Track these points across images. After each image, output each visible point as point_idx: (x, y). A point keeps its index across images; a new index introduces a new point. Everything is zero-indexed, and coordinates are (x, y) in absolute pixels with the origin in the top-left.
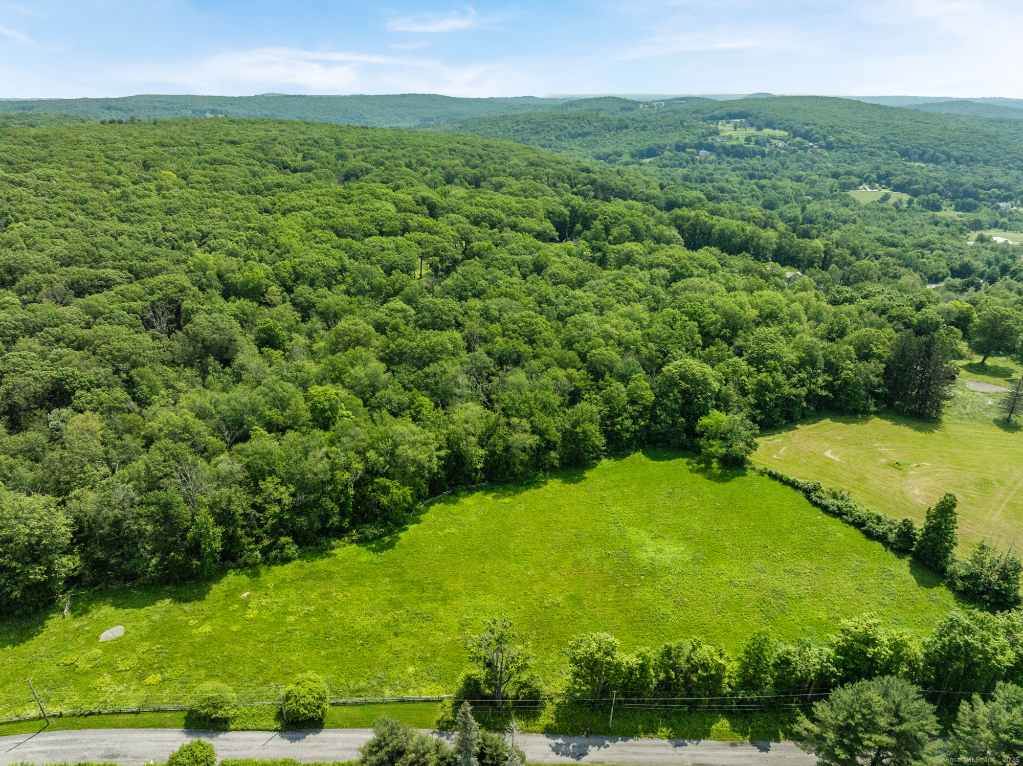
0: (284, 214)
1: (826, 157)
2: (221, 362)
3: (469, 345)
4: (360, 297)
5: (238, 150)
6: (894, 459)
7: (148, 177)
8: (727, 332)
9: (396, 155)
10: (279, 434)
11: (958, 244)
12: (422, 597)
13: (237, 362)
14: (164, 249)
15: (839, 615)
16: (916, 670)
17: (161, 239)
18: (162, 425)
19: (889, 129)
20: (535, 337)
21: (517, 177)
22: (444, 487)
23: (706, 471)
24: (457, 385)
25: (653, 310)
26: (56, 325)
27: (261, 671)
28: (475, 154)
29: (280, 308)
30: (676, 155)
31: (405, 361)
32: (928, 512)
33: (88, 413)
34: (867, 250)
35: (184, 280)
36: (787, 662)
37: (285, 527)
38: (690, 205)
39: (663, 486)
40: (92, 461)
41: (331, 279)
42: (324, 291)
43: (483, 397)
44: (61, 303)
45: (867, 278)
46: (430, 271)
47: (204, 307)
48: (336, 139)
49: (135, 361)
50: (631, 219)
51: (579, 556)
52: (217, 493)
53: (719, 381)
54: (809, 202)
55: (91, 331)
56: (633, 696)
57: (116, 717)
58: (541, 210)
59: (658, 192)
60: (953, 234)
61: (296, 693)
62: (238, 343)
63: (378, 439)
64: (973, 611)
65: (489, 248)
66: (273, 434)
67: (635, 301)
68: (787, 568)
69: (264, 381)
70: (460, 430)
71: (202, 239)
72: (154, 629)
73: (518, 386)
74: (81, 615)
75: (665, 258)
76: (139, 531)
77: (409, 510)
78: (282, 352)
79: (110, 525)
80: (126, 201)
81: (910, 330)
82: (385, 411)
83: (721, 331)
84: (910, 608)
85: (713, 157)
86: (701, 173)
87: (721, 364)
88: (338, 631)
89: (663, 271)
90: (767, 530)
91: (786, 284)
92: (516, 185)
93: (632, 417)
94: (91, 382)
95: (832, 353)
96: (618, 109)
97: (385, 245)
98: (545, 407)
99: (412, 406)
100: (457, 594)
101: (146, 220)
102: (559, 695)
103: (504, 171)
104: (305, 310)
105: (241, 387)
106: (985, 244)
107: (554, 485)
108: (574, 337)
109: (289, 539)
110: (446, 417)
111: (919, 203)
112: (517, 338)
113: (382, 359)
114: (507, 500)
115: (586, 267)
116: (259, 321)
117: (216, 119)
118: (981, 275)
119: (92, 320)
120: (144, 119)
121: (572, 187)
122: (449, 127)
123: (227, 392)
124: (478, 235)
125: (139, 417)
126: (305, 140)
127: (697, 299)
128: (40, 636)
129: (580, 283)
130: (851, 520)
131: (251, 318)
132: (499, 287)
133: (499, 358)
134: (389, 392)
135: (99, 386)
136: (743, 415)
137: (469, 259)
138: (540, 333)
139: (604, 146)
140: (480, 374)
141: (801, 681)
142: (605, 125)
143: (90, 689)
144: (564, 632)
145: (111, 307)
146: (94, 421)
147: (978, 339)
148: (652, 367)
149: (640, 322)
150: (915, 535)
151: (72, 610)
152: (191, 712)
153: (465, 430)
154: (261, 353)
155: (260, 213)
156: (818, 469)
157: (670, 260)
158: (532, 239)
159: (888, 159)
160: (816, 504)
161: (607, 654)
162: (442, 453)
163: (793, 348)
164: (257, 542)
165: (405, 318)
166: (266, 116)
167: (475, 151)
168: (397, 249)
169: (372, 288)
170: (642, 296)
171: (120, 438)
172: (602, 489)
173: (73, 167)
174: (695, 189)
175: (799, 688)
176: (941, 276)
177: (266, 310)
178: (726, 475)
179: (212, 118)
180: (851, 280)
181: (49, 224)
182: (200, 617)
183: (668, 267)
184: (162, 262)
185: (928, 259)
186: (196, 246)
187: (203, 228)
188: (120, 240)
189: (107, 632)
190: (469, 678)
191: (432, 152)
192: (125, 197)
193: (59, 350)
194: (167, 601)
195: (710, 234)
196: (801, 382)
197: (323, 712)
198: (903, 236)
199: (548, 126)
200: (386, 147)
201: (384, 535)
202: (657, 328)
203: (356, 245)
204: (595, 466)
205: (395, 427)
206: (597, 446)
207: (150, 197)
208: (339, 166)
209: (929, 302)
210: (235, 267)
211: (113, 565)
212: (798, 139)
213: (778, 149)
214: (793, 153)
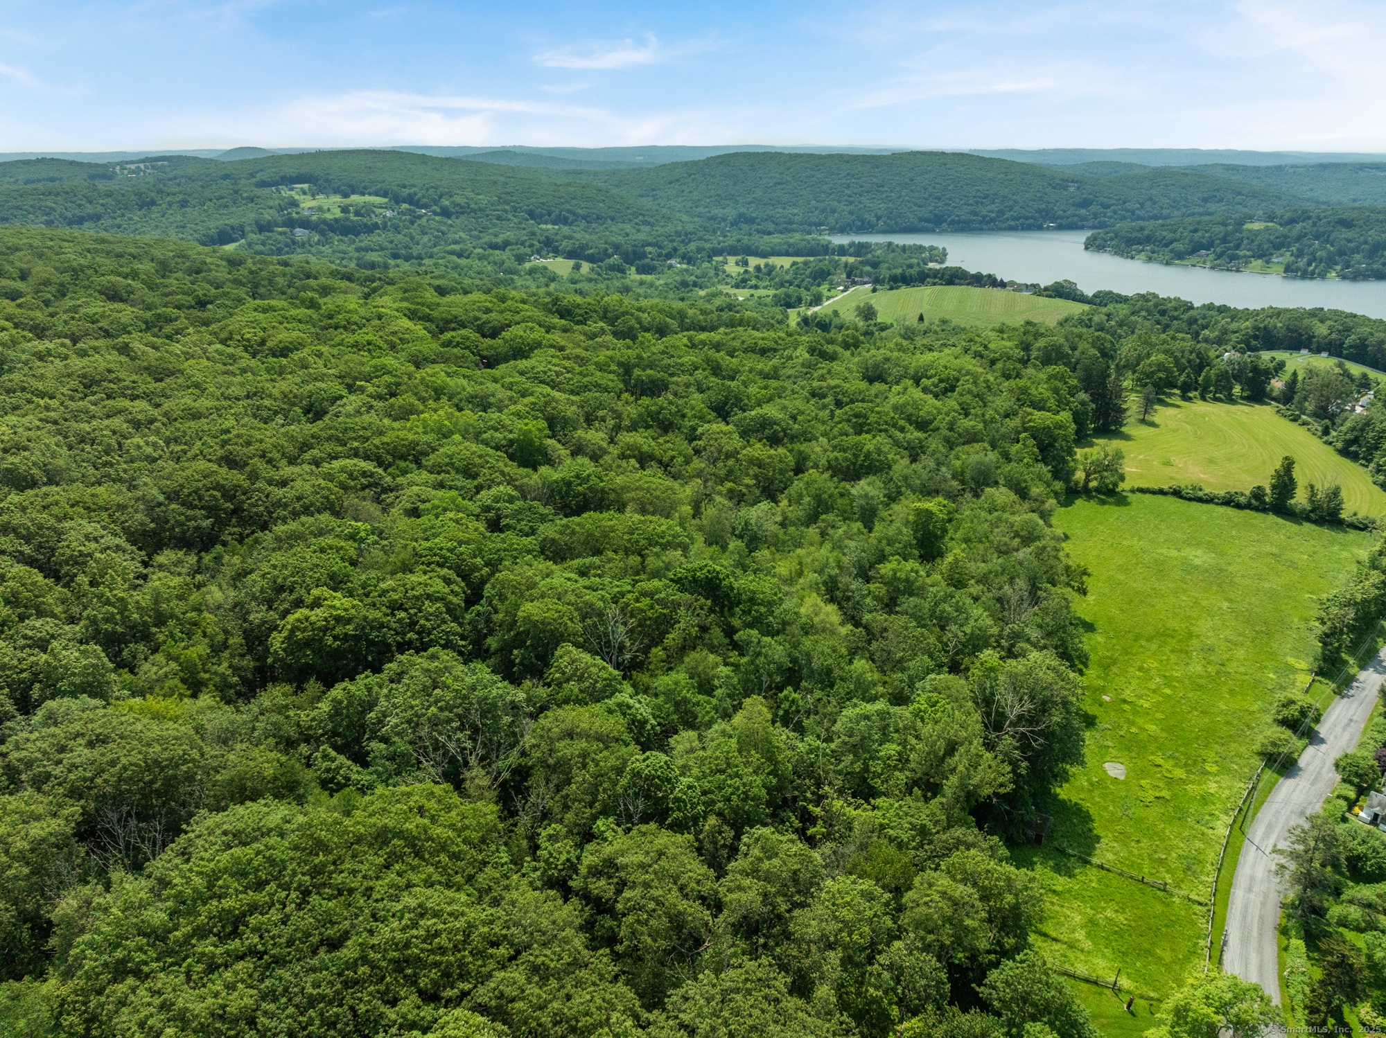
1: (452, 226)
30: (267, 238)
85: (318, 236)
130: (1220, 501)
160: (1190, 500)
212: (405, 206)
213: (390, 219)
214: (412, 223)
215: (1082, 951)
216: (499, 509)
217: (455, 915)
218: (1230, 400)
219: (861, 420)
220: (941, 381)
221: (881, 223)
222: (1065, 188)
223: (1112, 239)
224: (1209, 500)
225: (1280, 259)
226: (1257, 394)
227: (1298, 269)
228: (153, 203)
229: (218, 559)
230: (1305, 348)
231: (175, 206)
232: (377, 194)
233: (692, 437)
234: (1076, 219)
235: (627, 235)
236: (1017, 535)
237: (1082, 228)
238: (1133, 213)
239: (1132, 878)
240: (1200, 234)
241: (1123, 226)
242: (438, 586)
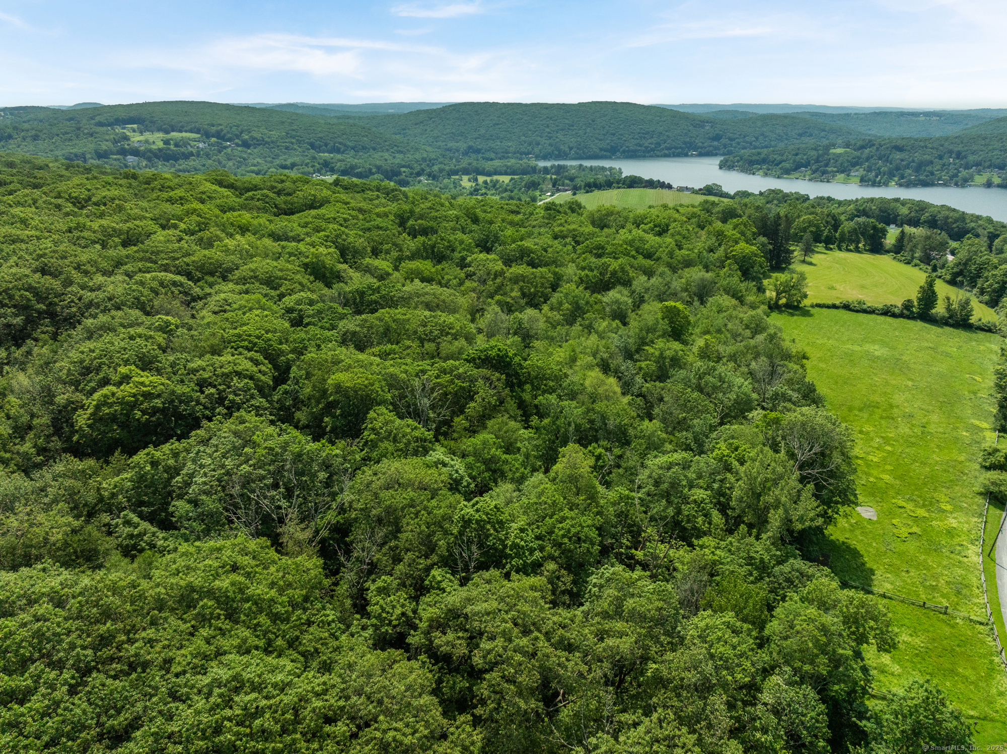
6: (823, 286)
30: (106, 163)
130: (880, 312)
160: (857, 311)
212: (213, 140)
213: (202, 149)
214: (220, 152)
215: (893, 674)
216: (301, 310)
217: (283, 688)
218: (857, 250)
219: (600, 251)
220: (655, 226)
221: (572, 152)
222: (703, 127)
223: (738, 161)
224: (871, 311)
225: (856, 173)
226: (876, 248)
227: (869, 180)
228: (10, 137)
229: (29, 353)
230: (893, 223)
231: (28, 139)
232: (191, 131)
233: (463, 264)
234: (711, 149)
235: (386, 160)
236: (747, 327)
237: (716, 155)
238: (751, 144)
239: (913, 604)
240: (799, 156)
241: (746, 153)
242: (245, 365)
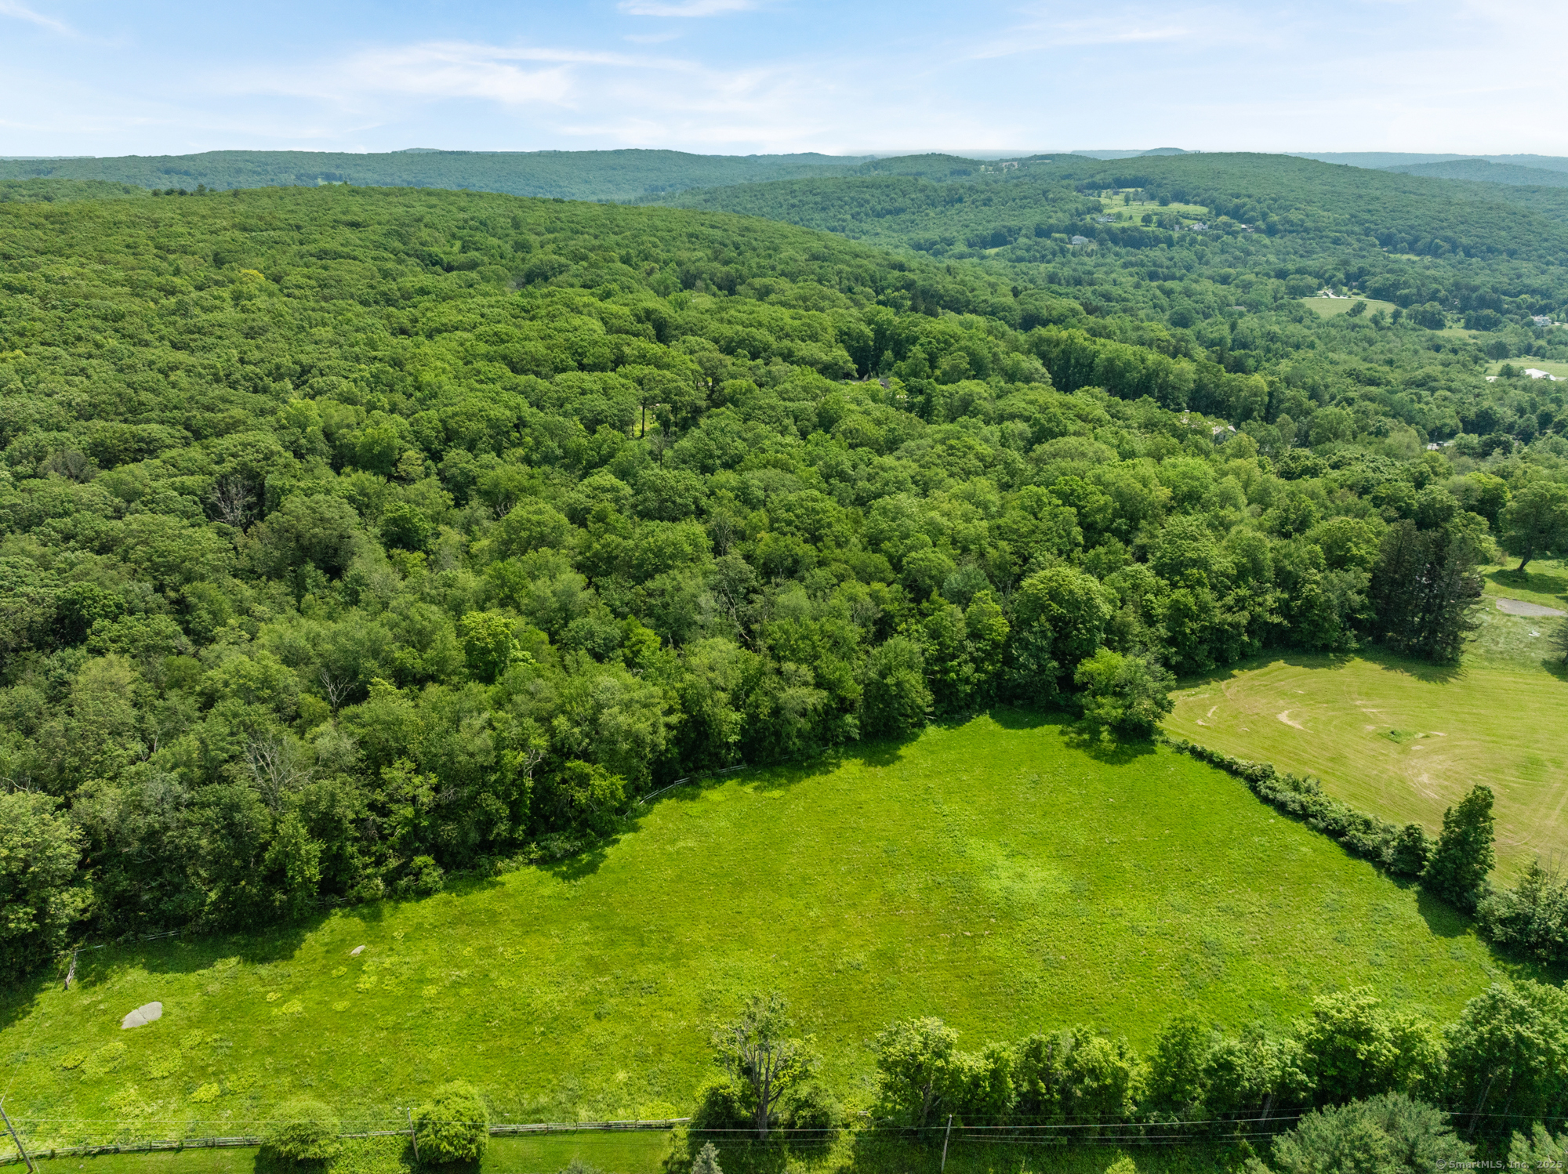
0: (430, 336)
1: (1265, 246)
2: (327, 571)
3: (717, 544)
4: (547, 468)
5: (362, 235)
6: (1388, 726)
7: (220, 278)
8: (1121, 523)
9: (606, 244)
10: (415, 688)
11: (1472, 380)
12: (640, 954)
13: (351, 573)
14: (241, 392)
15: (1306, 982)
16: (1435, 1078)
17: (238, 375)
18: (227, 676)
19: (1362, 203)
20: (823, 532)
21: (792, 277)
22: (677, 772)
23: (1091, 744)
24: (698, 608)
25: (1005, 487)
26: (67, 513)
27: (380, 1077)
28: (727, 242)
29: (419, 485)
30: (1037, 244)
31: (616, 569)
32: (1447, 815)
33: (111, 656)
34: (1333, 390)
35: (271, 441)
36: (1228, 1067)
37: (423, 840)
38: (1060, 321)
39: (1023, 770)
40: (116, 733)
41: (500, 437)
42: (489, 458)
43: (740, 629)
44: (77, 477)
45: (1336, 436)
46: (656, 425)
47: (302, 484)
48: (514, 219)
49: (190, 571)
50: (969, 344)
51: (891, 886)
52: (313, 787)
53: (1111, 602)
54: (1241, 315)
55: (119, 524)
56: (979, 1120)
57: (142, 1157)
58: (830, 330)
59: (1010, 300)
60: (1464, 365)
61: (434, 1118)
62: (353, 541)
63: (571, 699)
64: (1527, 983)
65: (749, 390)
66: (406, 690)
67: (978, 474)
68: (1223, 904)
69: (393, 603)
70: (703, 682)
71: (302, 376)
72: (210, 1007)
73: (794, 610)
74: (93, 984)
75: (1023, 404)
76: (189, 850)
77: (620, 811)
78: (423, 556)
79: (142, 840)
80: (185, 315)
81: (1409, 522)
82: (582, 652)
83: (1112, 521)
84: (1421, 970)
85: (1094, 246)
86: (1074, 270)
87: (1114, 574)
88: (505, 1010)
89: (1020, 426)
90: (1190, 843)
91: (1212, 445)
92: (790, 289)
93: (973, 660)
94: (119, 606)
95: (1287, 556)
96: (947, 172)
97: (587, 386)
98: (836, 643)
99: (627, 643)
100: (697, 949)
101: (215, 346)
102: (859, 1119)
103: (773, 268)
104: (460, 489)
105: (355, 614)
106: (1514, 380)
107: (851, 769)
108: (882, 532)
109: (428, 859)
110: (680, 662)
111: (1410, 317)
112: (793, 534)
113: (579, 568)
114: (777, 793)
115: (901, 420)
116: (387, 506)
117: (330, 188)
118: (1510, 429)
119: (124, 505)
120: (221, 187)
121: (878, 294)
122: (688, 200)
123: (335, 622)
124: (731, 368)
125: (195, 662)
126: (466, 221)
127: (1077, 472)
128: (26, 1020)
129: (891, 445)
130: (1322, 825)
131: (375, 500)
132: (763, 451)
133: (764, 564)
134: (590, 621)
135: (131, 613)
136: (1149, 656)
137: (718, 407)
138: (830, 525)
139: (926, 229)
140: (733, 591)
141: (1250, 1095)
142: (928, 197)
143: (103, 1110)
144: (867, 1013)
145: (154, 484)
146: (121, 670)
147: (1513, 533)
148: (1006, 579)
149: (986, 508)
150: (1425, 850)
151: (80, 976)
152: (265, 1149)
153: (710, 681)
154: (390, 557)
155: (393, 334)
156: (1268, 743)
157: (1032, 408)
158: (816, 376)
159: (1361, 249)
160: (1266, 800)
161: (939, 1055)
162: (674, 719)
163: (1226, 548)
164: (378, 863)
165: (617, 500)
166: (409, 183)
167: (729, 237)
168: (606, 391)
169: (566, 452)
170: (988, 465)
171: (161, 696)
172: (926, 776)
173: (105, 263)
174: (1067, 295)
175: (1246, 1107)
176: (1447, 430)
177: (399, 489)
178: (1124, 753)
179: (324, 187)
180: (1311, 438)
181: (62, 352)
182: (285, 987)
183: (1027, 419)
184: (237, 412)
185: (1427, 403)
186: (291, 386)
187: (303, 358)
188: (172, 378)
189: (134, 1012)
190: (714, 1092)
191: (662, 239)
192: (182, 310)
193: (68, 554)
194: (233, 961)
195: (1091, 366)
196: (1241, 604)
197: (478, 1149)
198: (1387, 368)
199: (839, 199)
200: (592, 231)
201: (581, 851)
202: (1013, 517)
203: (543, 384)
204: (914, 737)
205: (599, 679)
206: (919, 707)
207: (222, 309)
208: (518, 261)
209: (1436, 474)
210: (353, 420)
211: (147, 903)
212: (1224, 218)
213: (1193, 233)
214: (1217, 239)
232: (1202, 203)
